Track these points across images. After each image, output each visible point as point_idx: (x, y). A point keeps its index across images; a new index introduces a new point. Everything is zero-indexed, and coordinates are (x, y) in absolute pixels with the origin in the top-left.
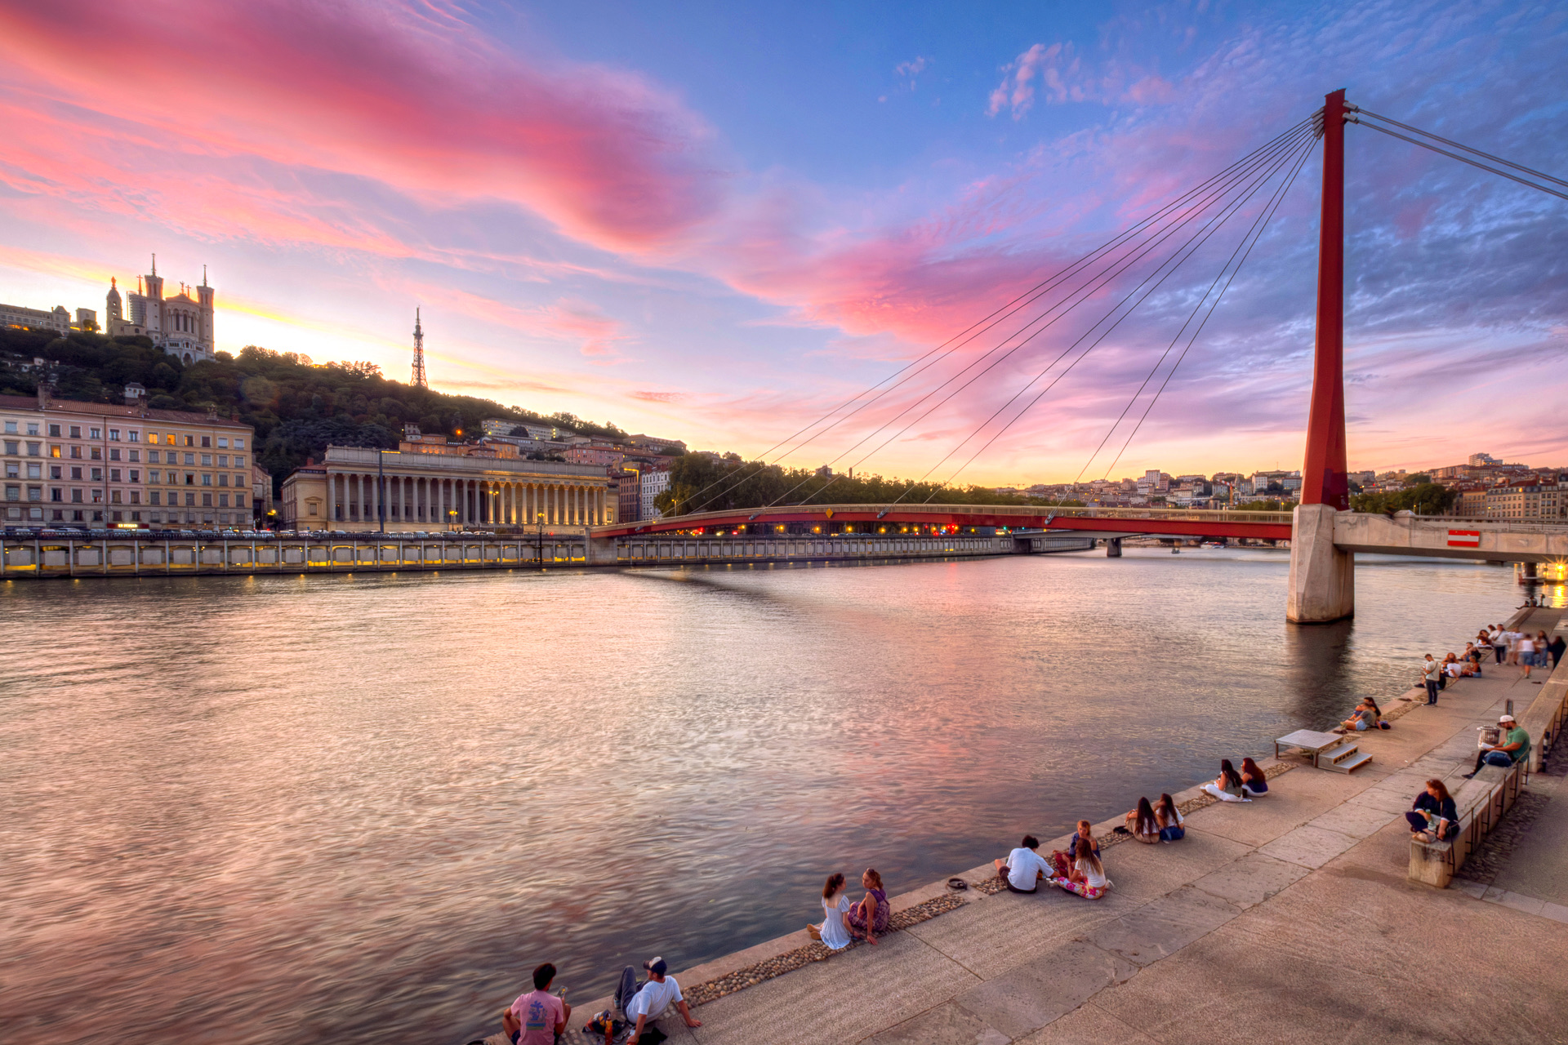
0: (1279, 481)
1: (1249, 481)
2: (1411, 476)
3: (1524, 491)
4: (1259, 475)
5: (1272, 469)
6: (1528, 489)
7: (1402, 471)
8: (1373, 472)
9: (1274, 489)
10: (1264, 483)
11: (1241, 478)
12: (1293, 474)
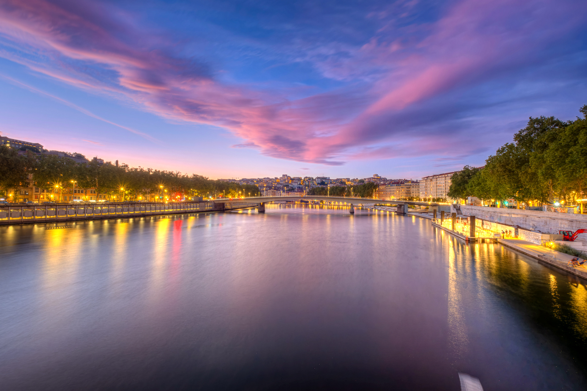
0: (324, 181)
1: (315, 180)
2: (360, 180)
3: (396, 186)
4: (318, 178)
5: (322, 176)
6: (397, 185)
7: (357, 179)
8: (349, 179)
9: (322, 183)
10: (319, 181)
11: (312, 178)
12: (328, 178)
